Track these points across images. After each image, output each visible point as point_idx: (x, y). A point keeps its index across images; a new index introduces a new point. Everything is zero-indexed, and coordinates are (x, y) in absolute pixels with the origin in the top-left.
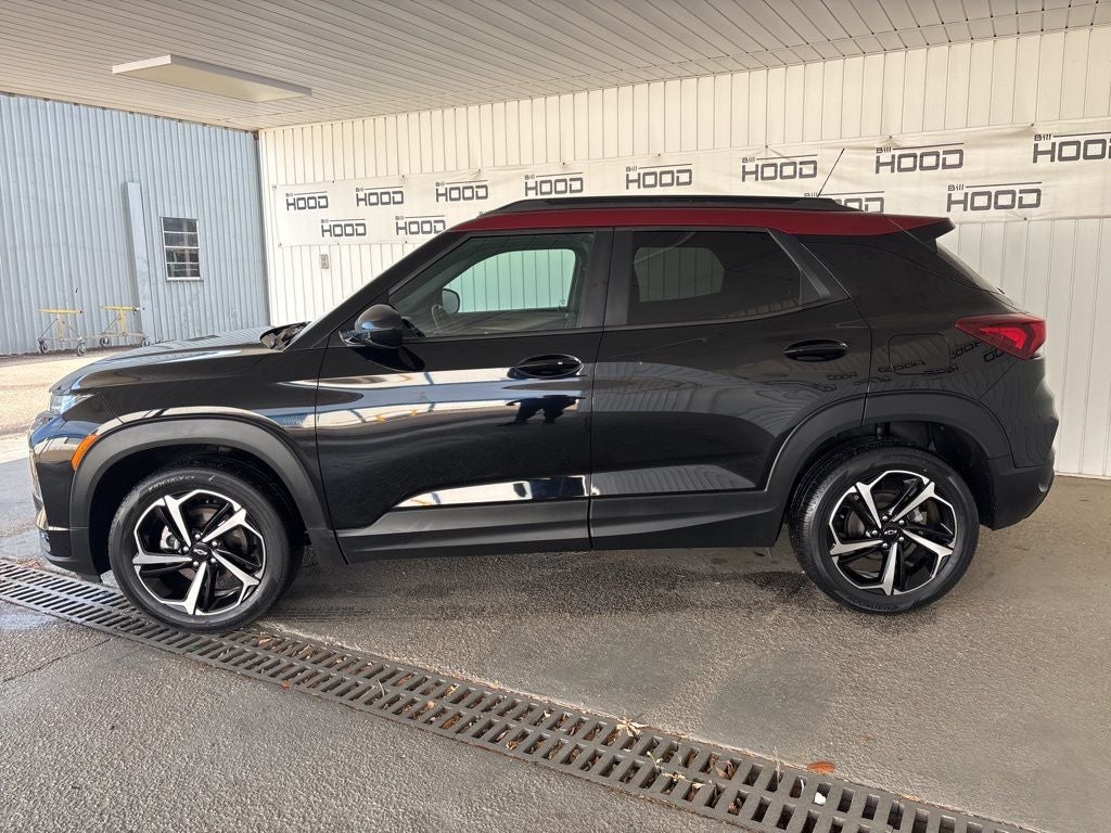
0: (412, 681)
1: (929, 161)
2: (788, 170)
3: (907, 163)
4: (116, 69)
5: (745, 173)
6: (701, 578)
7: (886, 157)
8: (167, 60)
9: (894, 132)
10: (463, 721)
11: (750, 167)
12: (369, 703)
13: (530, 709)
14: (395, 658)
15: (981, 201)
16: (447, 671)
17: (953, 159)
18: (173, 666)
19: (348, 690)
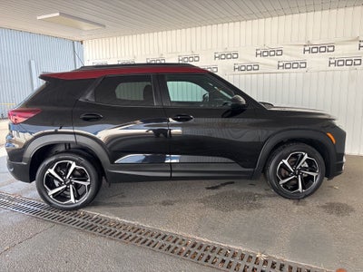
0: (174, 239)
1: (323, 49)
2: (272, 53)
3: (315, 50)
4: (39, 18)
5: (257, 54)
6: (264, 196)
7: (307, 48)
8: (58, 14)
9: (310, 39)
10: (198, 255)
11: (259, 52)
12: (160, 248)
13: (221, 249)
14: (164, 230)
15: (341, 63)
16: (185, 234)
17: (331, 49)
18: (83, 235)
19: (150, 244)
